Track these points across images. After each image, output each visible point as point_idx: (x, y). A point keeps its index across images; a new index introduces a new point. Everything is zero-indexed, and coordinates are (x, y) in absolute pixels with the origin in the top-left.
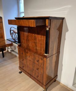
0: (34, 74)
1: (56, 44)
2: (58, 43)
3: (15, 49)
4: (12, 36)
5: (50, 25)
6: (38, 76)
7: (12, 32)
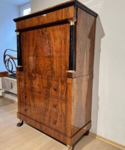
0: (47, 119)
1: (87, 58)
2: (90, 57)
3: (12, 88)
4: (7, 66)
5: (77, 18)
6: (56, 121)
7: (7, 58)
